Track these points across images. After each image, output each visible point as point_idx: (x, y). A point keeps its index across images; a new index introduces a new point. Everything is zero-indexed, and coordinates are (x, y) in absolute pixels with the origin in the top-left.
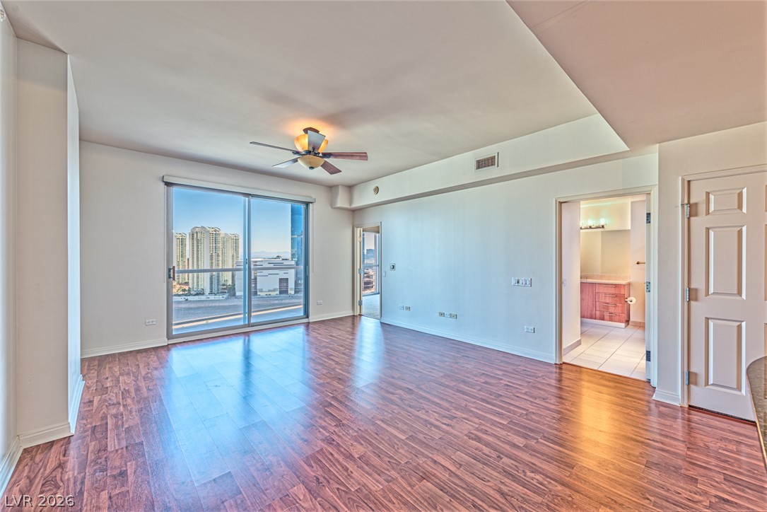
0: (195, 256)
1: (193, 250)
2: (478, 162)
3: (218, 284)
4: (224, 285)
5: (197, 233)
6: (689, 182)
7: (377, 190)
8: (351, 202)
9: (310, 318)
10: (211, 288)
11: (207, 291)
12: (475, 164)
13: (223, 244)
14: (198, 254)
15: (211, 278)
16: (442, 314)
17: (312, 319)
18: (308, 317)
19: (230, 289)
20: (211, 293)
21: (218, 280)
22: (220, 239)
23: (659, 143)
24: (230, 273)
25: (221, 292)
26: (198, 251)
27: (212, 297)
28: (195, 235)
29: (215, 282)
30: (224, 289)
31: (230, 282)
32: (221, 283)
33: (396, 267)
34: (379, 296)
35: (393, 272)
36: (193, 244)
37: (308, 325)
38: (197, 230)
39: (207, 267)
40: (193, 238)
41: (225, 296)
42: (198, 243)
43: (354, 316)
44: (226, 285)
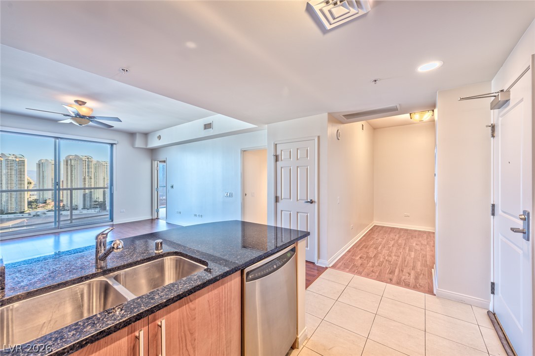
0: (69, 178)
1: (67, 173)
2: (205, 125)
3: (91, 201)
4: (95, 202)
5: (71, 160)
6: (276, 144)
7: (159, 137)
8: (146, 144)
9: (114, 221)
10: (84, 204)
11: (81, 206)
12: (203, 126)
13: (95, 168)
14: (71, 177)
15: (84, 195)
16: (196, 215)
17: (115, 222)
18: (112, 221)
19: (101, 204)
20: (84, 208)
21: (91, 198)
22: (92, 165)
23: (268, 124)
24: (102, 190)
25: (93, 208)
26: (71, 174)
27: (85, 212)
28: (69, 162)
29: (88, 199)
30: (96, 205)
31: (101, 199)
32: (93, 200)
33: (174, 187)
34: (165, 209)
35: (172, 190)
36: (67, 169)
37: (112, 226)
38: (71, 157)
39: (80, 185)
40: (67, 164)
41: (97, 210)
42: (71, 168)
43: (152, 219)
44: (98, 202)
